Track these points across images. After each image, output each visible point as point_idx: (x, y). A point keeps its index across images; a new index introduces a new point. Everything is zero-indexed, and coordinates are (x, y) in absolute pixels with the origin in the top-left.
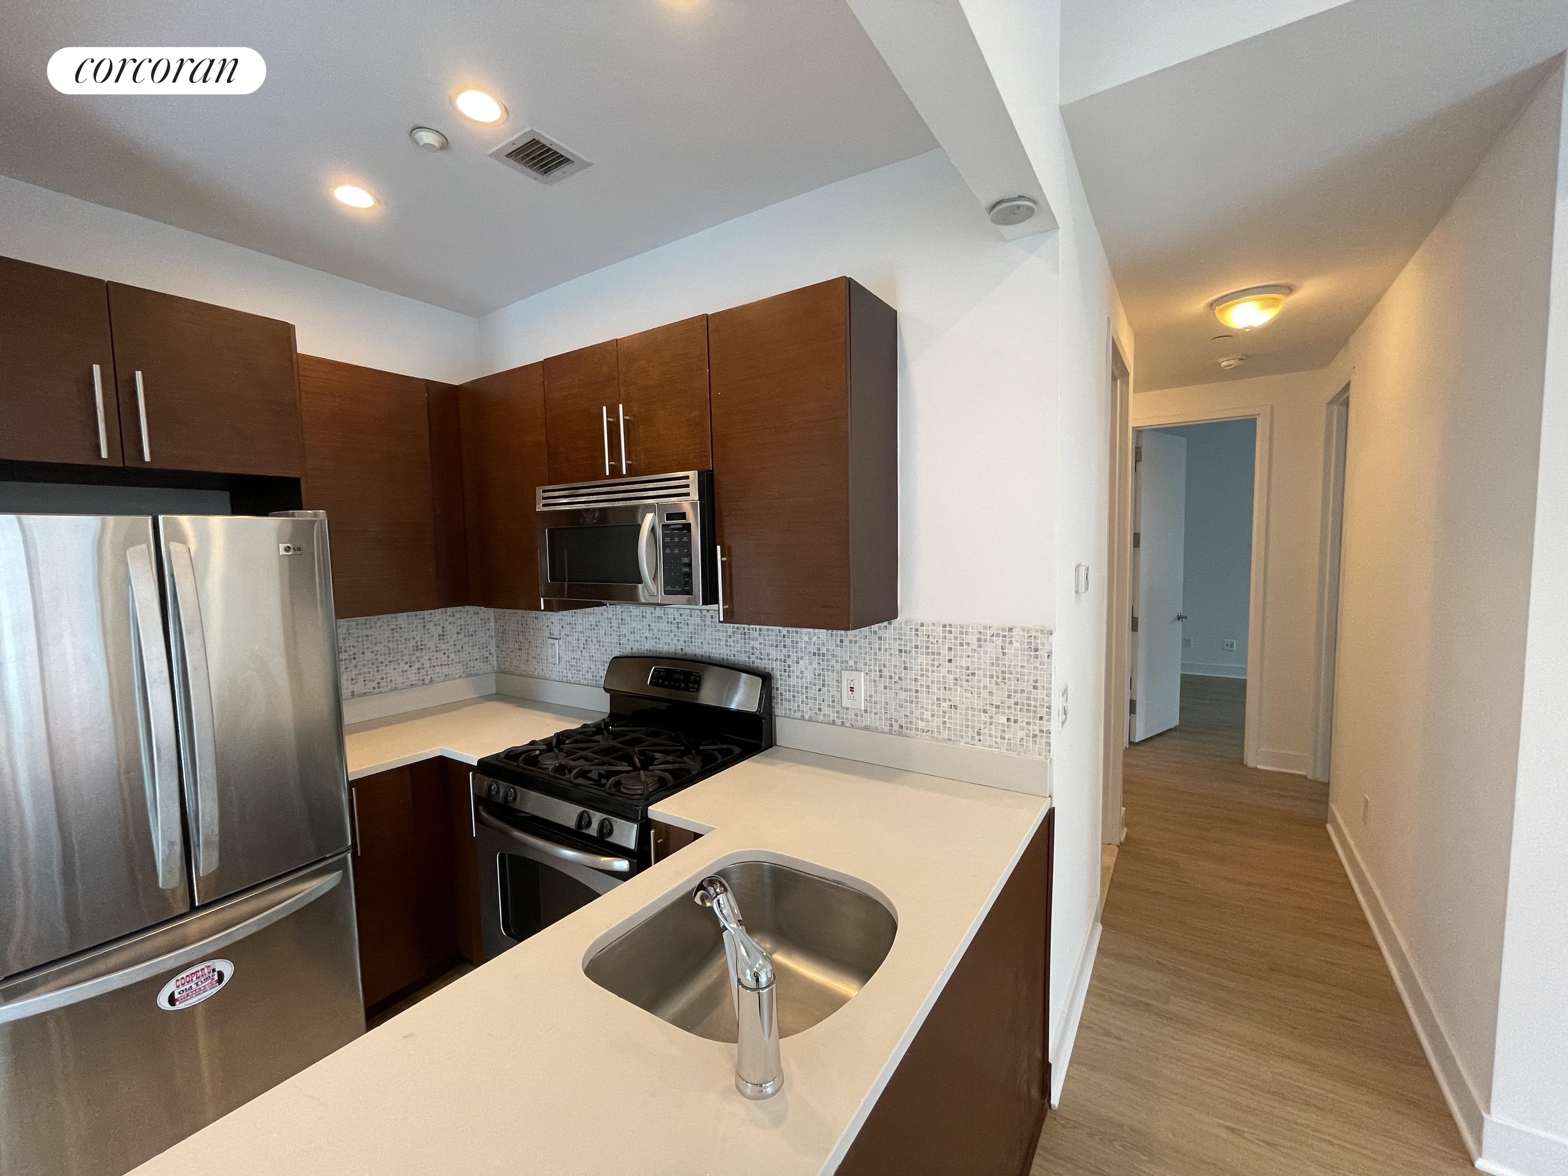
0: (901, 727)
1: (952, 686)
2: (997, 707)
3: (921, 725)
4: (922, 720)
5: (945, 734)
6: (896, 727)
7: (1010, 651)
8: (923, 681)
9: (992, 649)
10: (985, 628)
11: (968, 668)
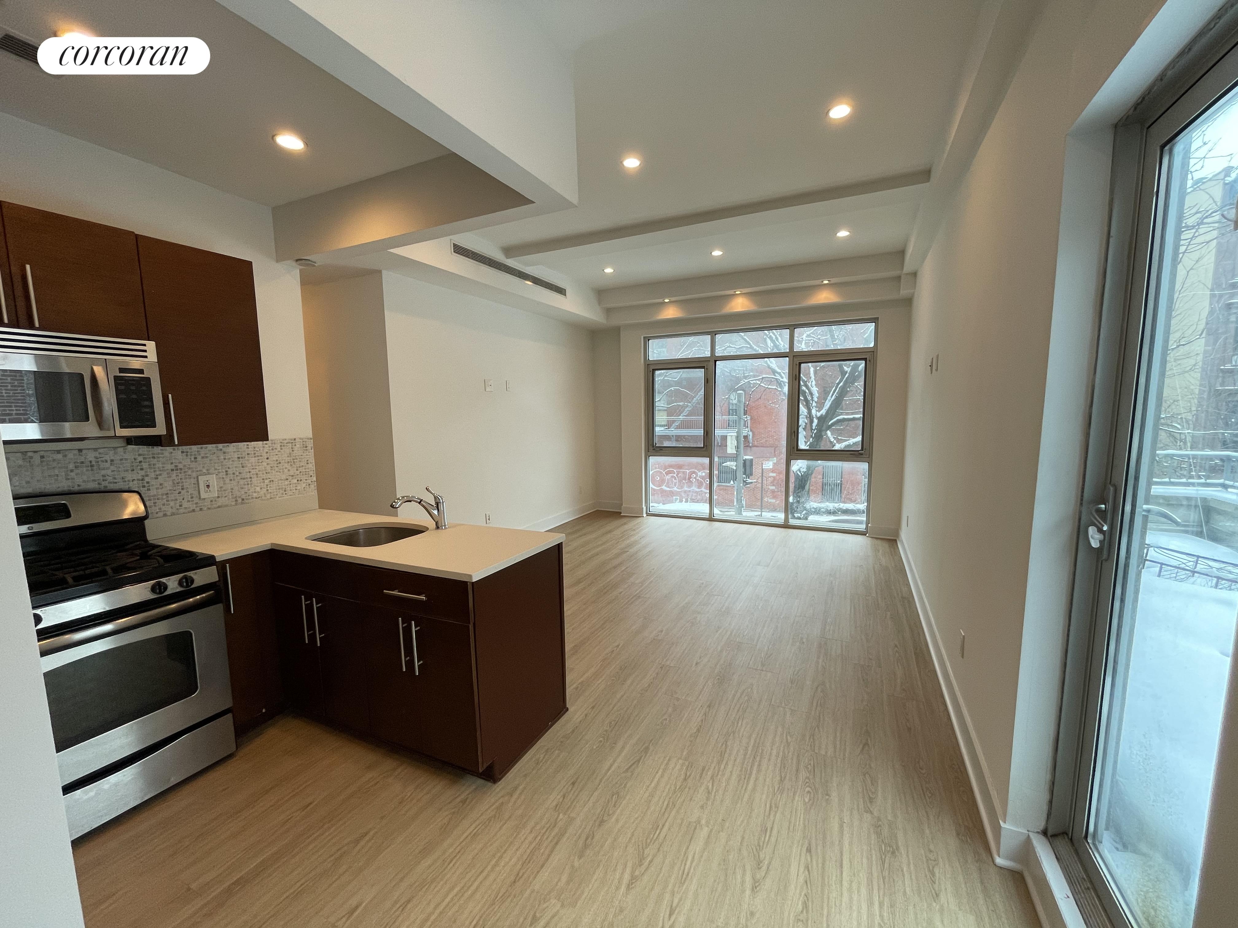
0: (243, 500)
1: (269, 471)
2: (292, 476)
3: (255, 495)
4: (255, 492)
5: (268, 496)
6: (240, 500)
7: (296, 448)
8: (253, 472)
9: (287, 450)
10: (283, 440)
11: (277, 460)
